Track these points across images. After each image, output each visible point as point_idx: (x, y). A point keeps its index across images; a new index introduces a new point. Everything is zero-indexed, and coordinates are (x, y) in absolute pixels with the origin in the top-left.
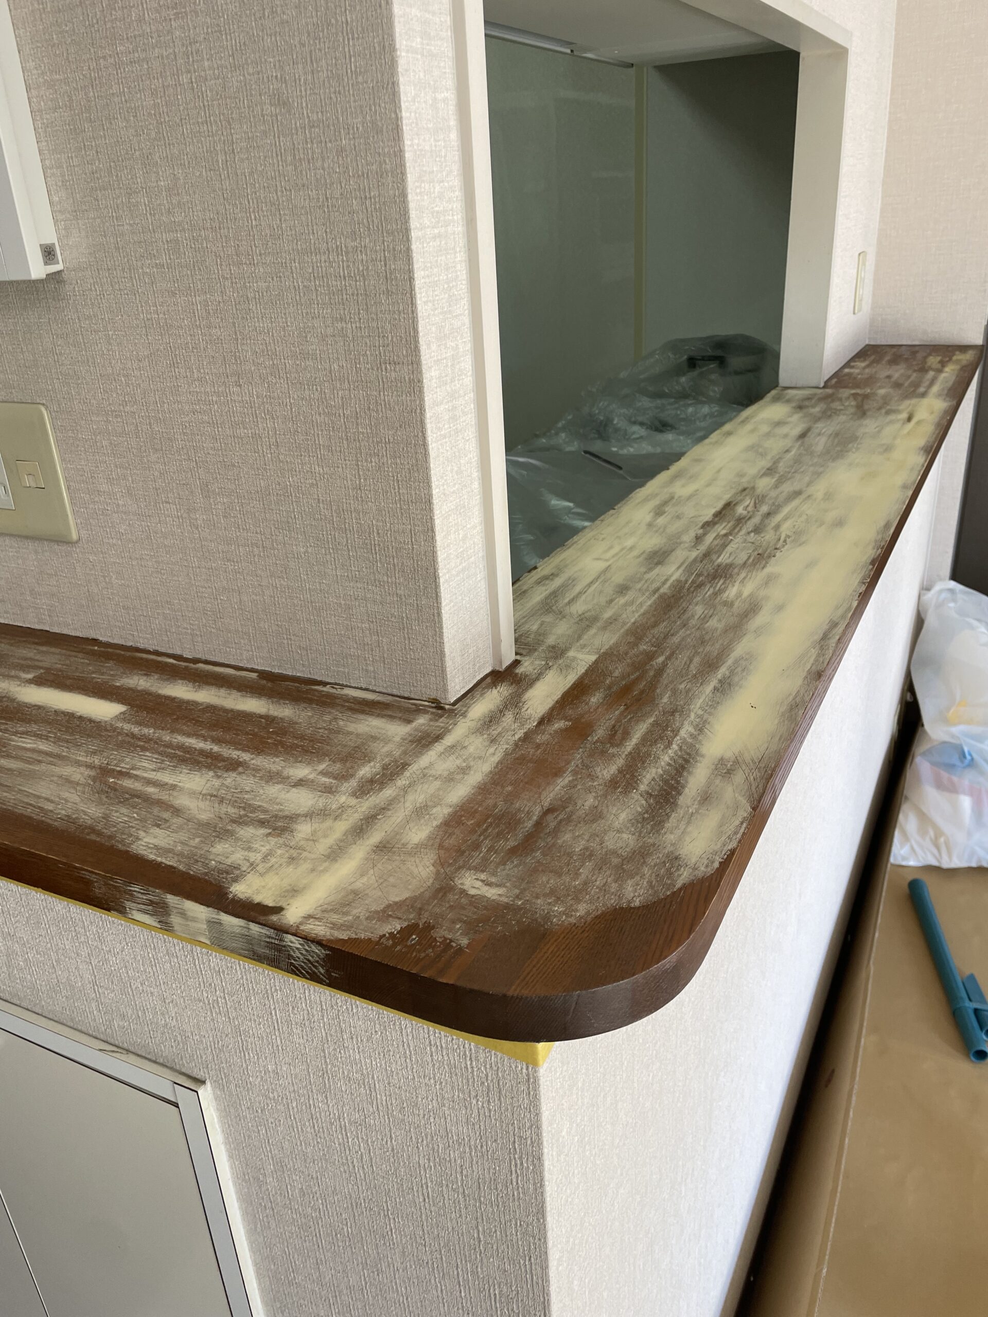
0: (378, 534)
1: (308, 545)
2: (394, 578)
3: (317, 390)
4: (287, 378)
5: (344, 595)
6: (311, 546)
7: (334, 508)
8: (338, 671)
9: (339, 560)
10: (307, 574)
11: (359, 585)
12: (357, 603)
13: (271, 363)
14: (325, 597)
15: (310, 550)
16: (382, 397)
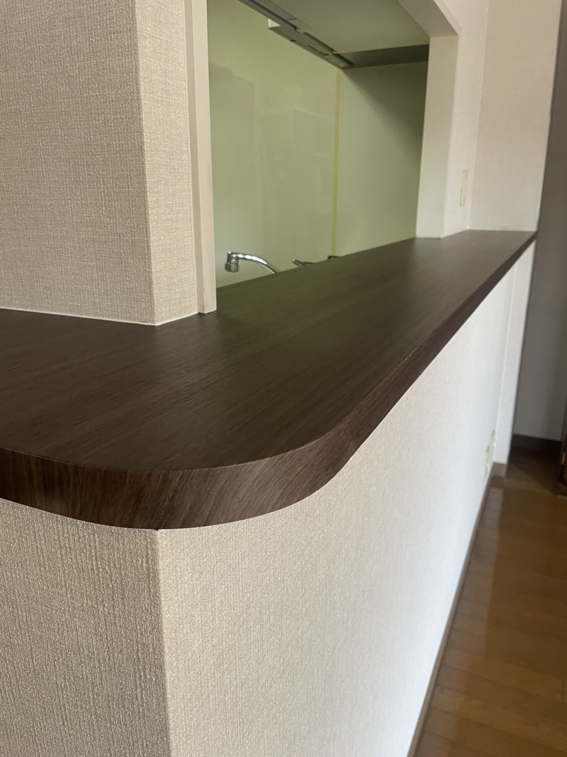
0: (103, 181)
1: (53, 199)
2: (115, 219)
3: (61, 65)
4: (40, 58)
5: (78, 239)
6: (54, 199)
7: (72, 164)
8: (74, 305)
9: (75, 208)
10: (52, 224)
11: (89, 229)
12: (88, 245)
13: (29, 48)
14: (64, 242)
15: (53, 203)
16: (108, 64)
